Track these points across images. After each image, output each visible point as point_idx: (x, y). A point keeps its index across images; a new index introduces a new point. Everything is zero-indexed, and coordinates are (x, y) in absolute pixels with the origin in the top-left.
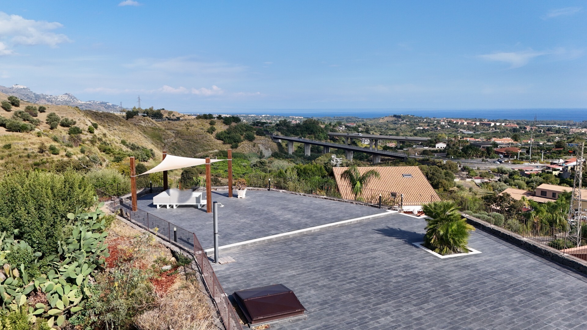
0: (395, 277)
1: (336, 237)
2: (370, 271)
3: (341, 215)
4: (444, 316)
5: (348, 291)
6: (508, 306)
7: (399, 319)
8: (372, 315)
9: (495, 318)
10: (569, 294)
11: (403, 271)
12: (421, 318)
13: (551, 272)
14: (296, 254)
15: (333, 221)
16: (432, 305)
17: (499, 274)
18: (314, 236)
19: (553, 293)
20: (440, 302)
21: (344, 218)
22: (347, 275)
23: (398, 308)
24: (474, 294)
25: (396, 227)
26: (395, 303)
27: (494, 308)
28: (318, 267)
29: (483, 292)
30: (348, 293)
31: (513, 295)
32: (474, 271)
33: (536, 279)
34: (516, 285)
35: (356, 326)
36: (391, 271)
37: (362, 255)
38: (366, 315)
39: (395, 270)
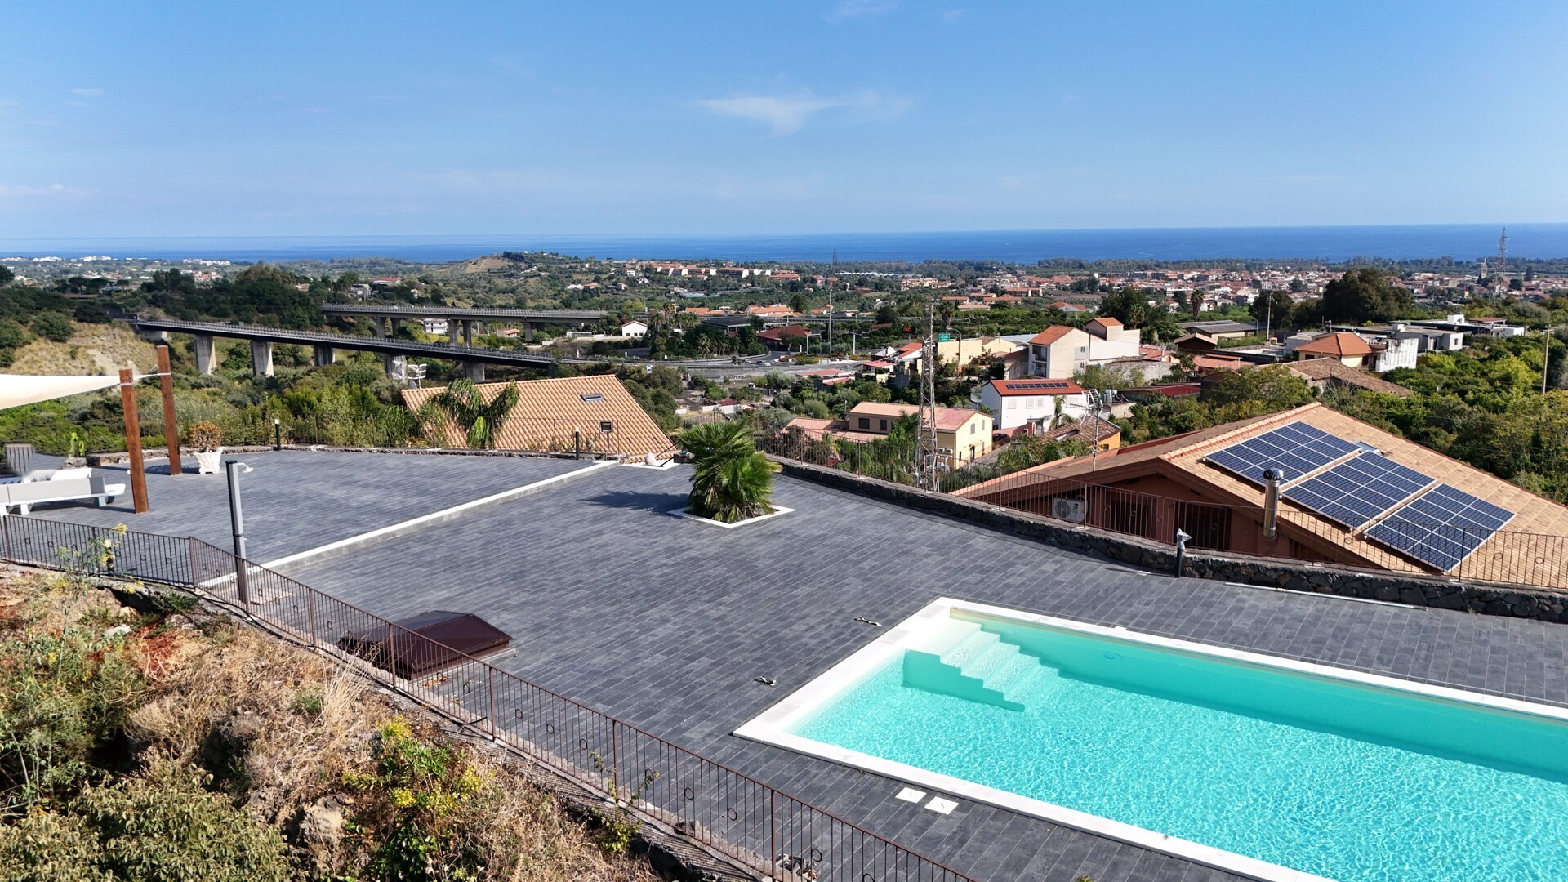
0: (656, 568)
1: (507, 522)
2: (604, 567)
3: (496, 481)
4: (760, 607)
5: (577, 603)
6: (854, 576)
7: (689, 623)
8: (638, 627)
9: (839, 595)
10: (940, 548)
11: (667, 557)
12: (724, 616)
13: (911, 523)
14: (431, 563)
15: (485, 493)
16: (735, 596)
17: (832, 537)
18: (455, 527)
19: (917, 550)
20: (748, 589)
21: (509, 486)
22: (562, 581)
23: (680, 610)
24: (801, 570)
25: (624, 489)
26: (673, 604)
27: (835, 582)
28: (494, 577)
29: (812, 564)
30: (577, 606)
31: (860, 562)
32: (790, 539)
33: (889, 536)
34: (861, 547)
35: (616, 648)
36: (646, 561)
37: (576, 545)
38: (627, 630)
39: (652, 558)
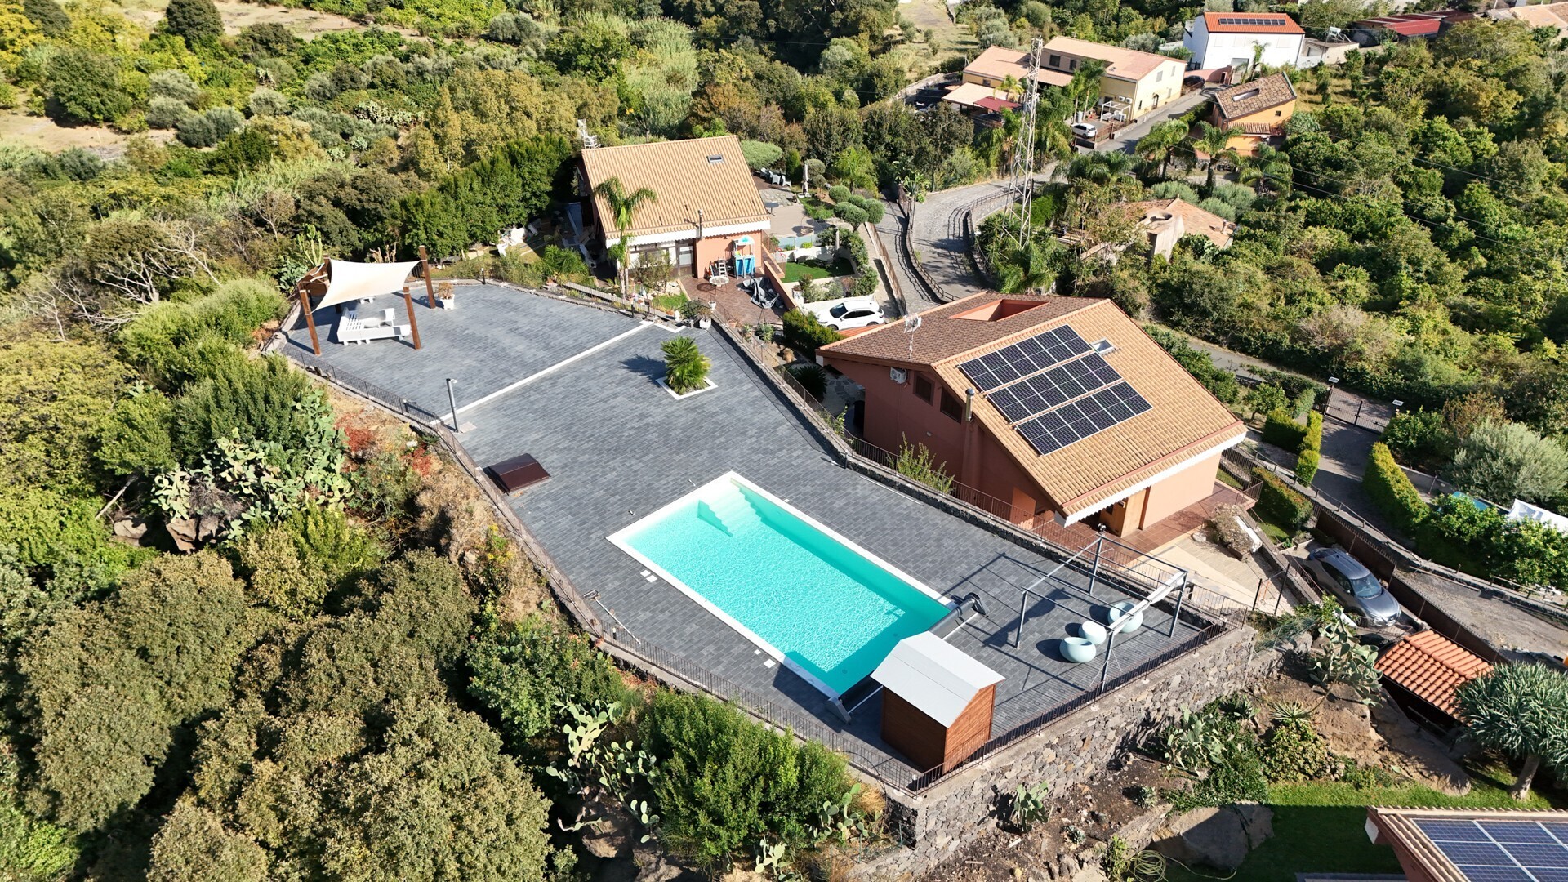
0: (628, 430)
1: (579, 379)
2: (607, 425)
4: (657, 465)
6: (708, 449)
7: (623, 472)
8: (603, 471)
9: (693, 462)
10: (761, 431)
11: (637, 421)
12: (638, 470)
13: (764, 407)
14: (537, 410)
15: (577, 351)
16: (650, 456)
17: (718, 415)
18: (554, 380)
19: (750, 431)
20: (658, 452)
21: (588, 345)
22: (586, 433)
23: (624, 463)
24: (689, 440)
25: (646, 353)
26: (623, 458)
27: (698, 452)
28: (559, 425)
29: (696, 437)
30: (585, 453)
31: (718, 438)
32: (699, 414)
33: (746, 416)
34: (726, 425)
35: (588, 484)
36: (626, 423)
37: (602, 404)
38: (597, 473)
39: (630, 421)
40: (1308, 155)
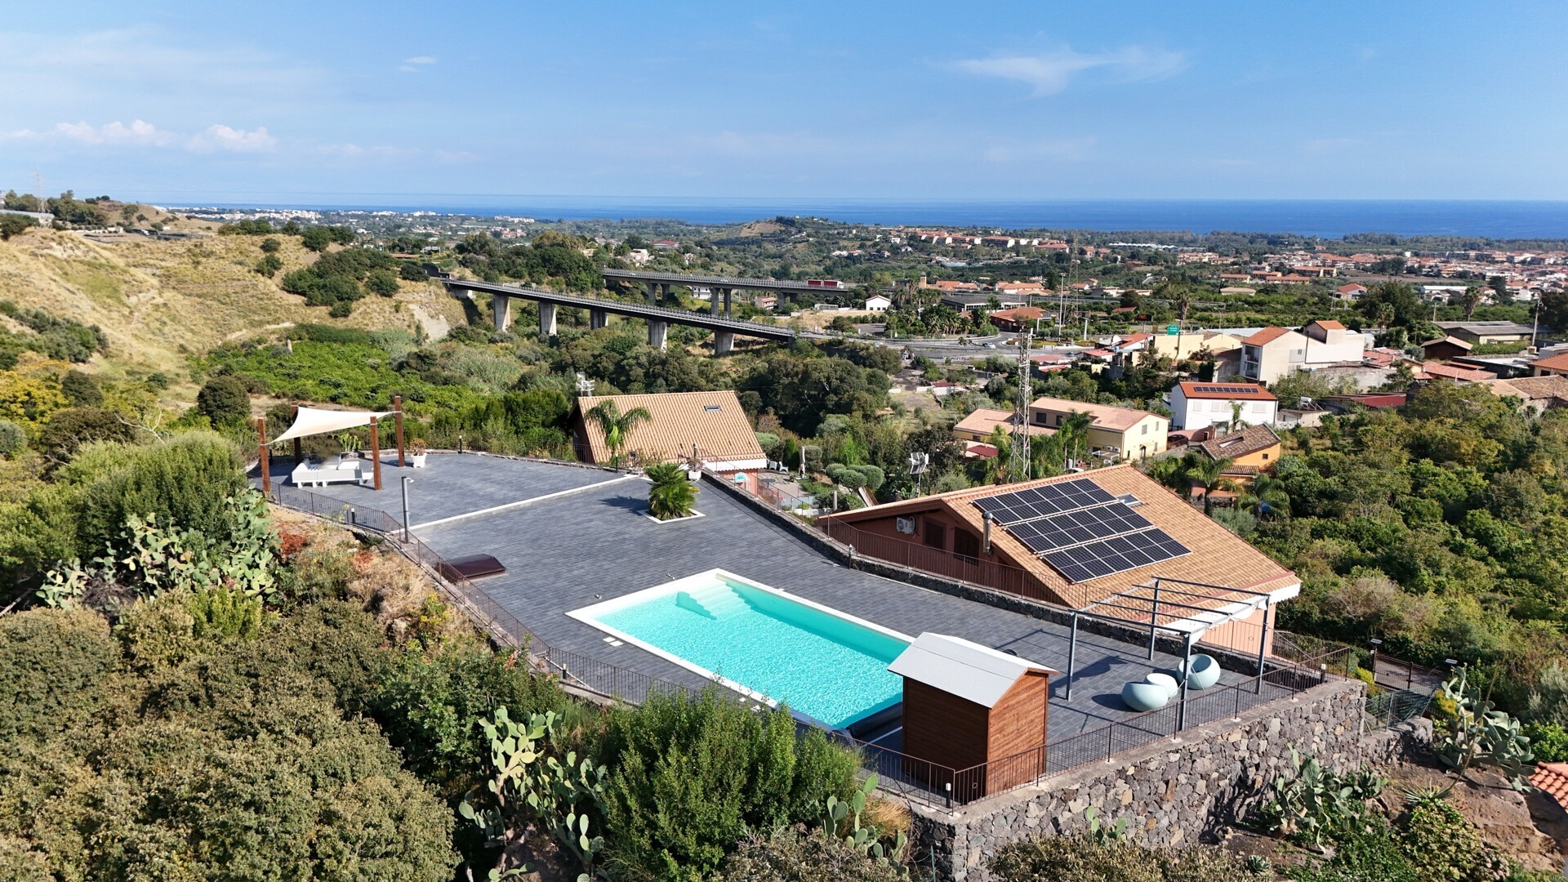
0: (603, 542)
2: (579, 539)
3: (562, 484)
4: (631, 565)
6: (691, 555)
7: (591, 570)
8: (568, 569)
9: (673, 563)
10: (753, 544)
11: (613, 537)
12: (610, 568)
13: (757, 528)
14: (501, 529)
15: (550, 492)
16: (625, 560)
17: (705, 533)
19: (740, 543)
20: (633, 557)
21: (566, 488)
22: (553, 544)
23: (594, 563)
24: (669, 549)
26: (593, 560)
27: (679, 557)
28: (523, 540)
29: (679, 547)
30: (550, 557)
31: (704, 547)
32: (683, 531)
33: (736, 535)
34: (714, 539)
35: (551, 577)
36: (600, 538)
37: (575, 526)
38: (562, 570)
39: (605, 536)
40: (1301, 488)
